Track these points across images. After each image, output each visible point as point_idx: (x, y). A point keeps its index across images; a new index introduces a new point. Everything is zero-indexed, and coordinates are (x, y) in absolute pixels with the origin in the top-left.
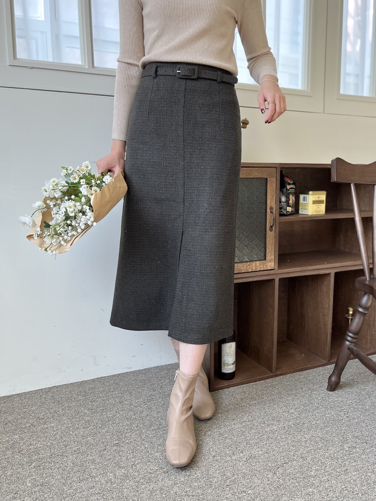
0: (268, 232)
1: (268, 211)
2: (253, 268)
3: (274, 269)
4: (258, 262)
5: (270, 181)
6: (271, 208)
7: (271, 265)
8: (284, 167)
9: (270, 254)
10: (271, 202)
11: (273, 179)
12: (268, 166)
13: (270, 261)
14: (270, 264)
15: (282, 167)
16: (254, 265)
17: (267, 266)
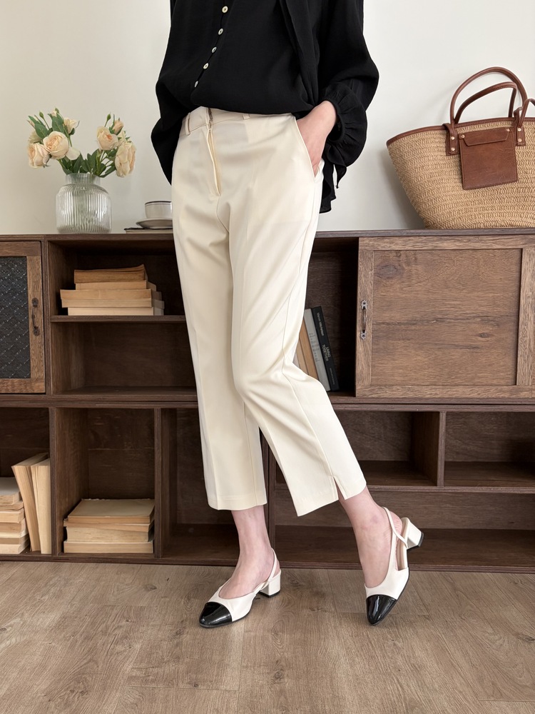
0: (32, 337)
1: (31, 304)
2: (8, 388)
3: (45, 394)
4: (16, 380)
5: (31, 260)
6: (35, 301)
7: (39, 386)
8: (52, 239)
9: (36, 370)
10: (33, 291)
11: (35, 258)
12: (26, 239)
13: (37, 380)
14: (37, 384)
15: (50, 239)
16: (9, 383)
17: (31, 388)
